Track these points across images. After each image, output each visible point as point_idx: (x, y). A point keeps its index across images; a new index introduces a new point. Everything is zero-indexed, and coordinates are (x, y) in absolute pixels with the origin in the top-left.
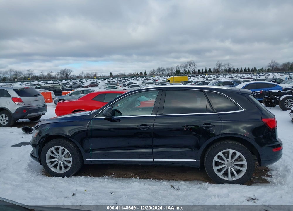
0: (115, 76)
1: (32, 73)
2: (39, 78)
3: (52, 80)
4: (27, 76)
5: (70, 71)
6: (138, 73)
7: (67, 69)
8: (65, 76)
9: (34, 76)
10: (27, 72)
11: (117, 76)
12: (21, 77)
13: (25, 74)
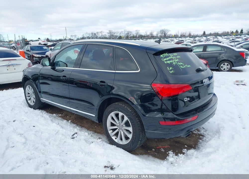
0: (207, 35)
1: (139, 33)
2: (143, 36)
3: (153, 39)
4: (135, 35)
5: (168, 31)
6: (233, 32)
7: (165, 29)
8: (163, 35)
9: (140, 35)
10: (135, 32)
11: (210, 35)
12: (131, 36)
13: (134, 33)
